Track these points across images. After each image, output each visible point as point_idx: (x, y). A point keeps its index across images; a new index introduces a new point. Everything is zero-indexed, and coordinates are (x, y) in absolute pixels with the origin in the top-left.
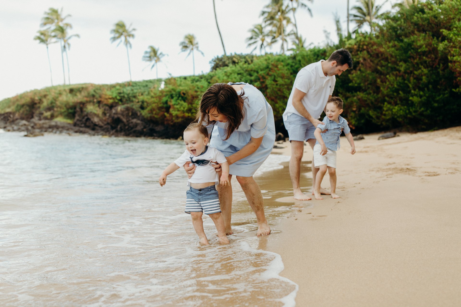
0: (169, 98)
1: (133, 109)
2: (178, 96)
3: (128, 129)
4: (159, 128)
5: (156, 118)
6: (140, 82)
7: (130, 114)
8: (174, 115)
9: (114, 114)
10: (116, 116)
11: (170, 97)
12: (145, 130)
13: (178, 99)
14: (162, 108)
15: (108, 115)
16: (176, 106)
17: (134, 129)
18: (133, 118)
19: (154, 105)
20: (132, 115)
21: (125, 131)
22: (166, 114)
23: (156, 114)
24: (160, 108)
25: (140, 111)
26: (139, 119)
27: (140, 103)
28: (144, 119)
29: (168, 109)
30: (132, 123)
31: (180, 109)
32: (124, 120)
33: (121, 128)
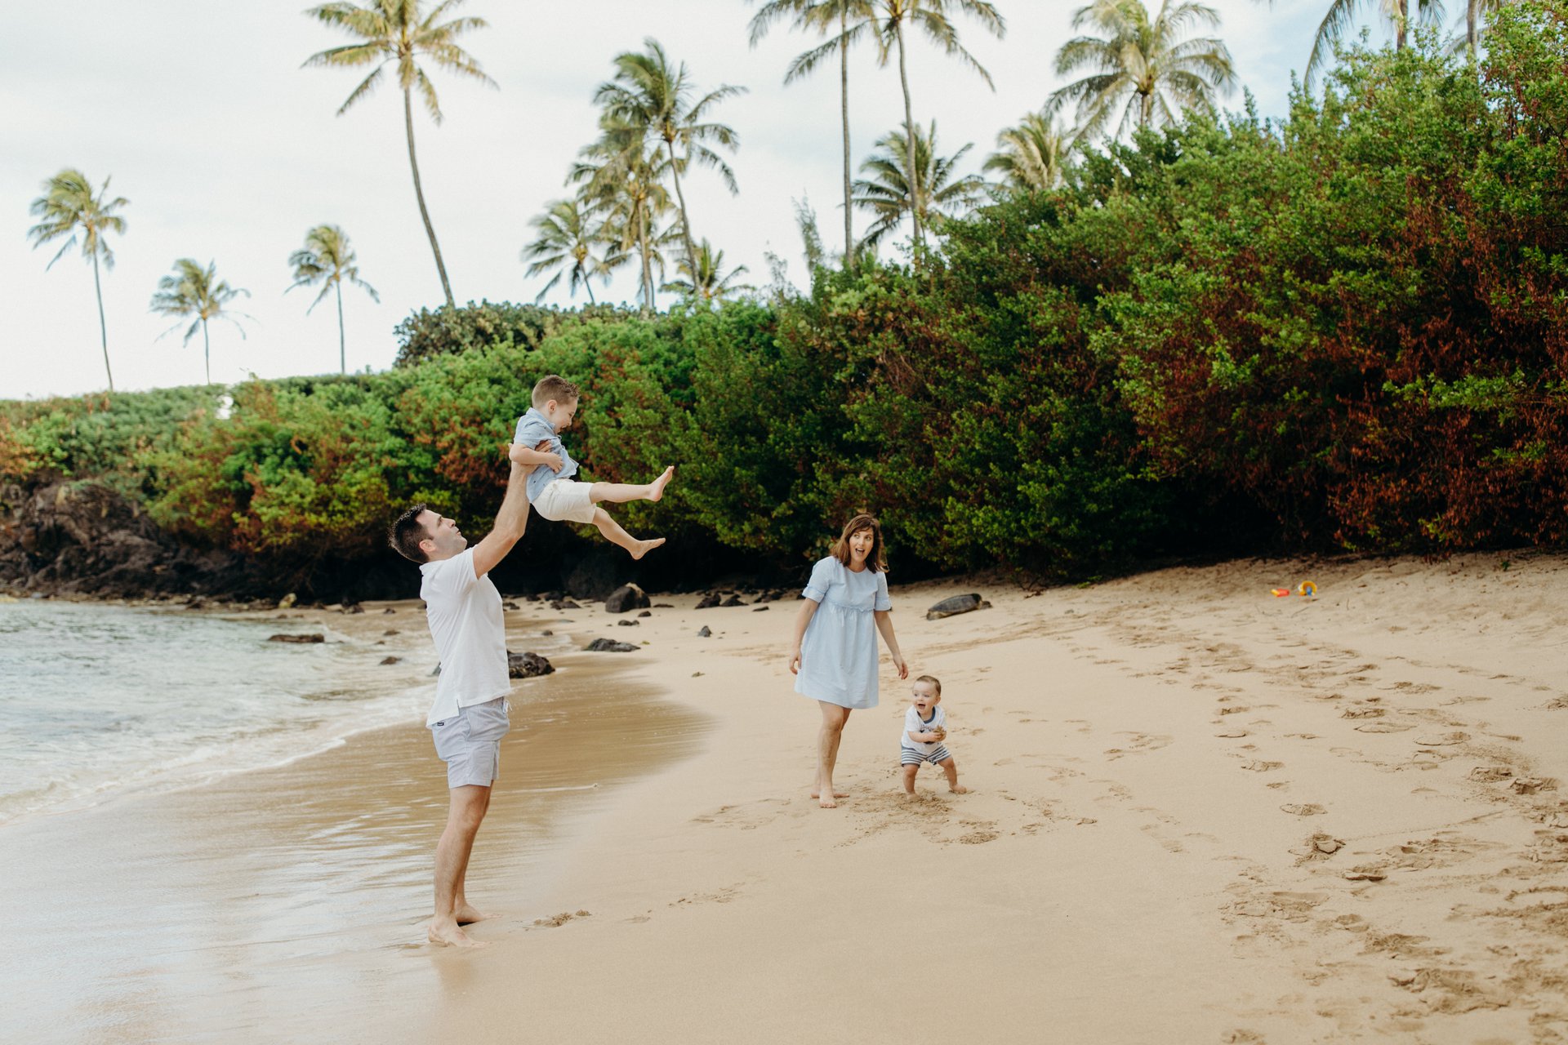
0: (248, 457)
1: (115, 495)
2: (280, 451)
3: (94, 564)
4: (210, 563)
5: (201, 529)
6: (141, 397)
7: (104, 513)
8: (264, 519)
9: (42, 511)
10: (49, 522)
11: (253, 457)
12: (158, 569)
13: (280, 465)
14: (224, 492)
15: (18, 513)
16: (272, 490)
17: (116, 568)
18: (113, 529)
19: (192, 484)
20: (109, 515)
21: (82, 574)
22: (235, 515)
23: (199, 515)
24: (215, 496)
25: (140, 504)
26: (136, 532)
27: (143, 473)
28: (154, 532)
29: (244, 498)
30: (111, 543)
31: (287, 500)
32: (82, 535)
33: (66, 562)
